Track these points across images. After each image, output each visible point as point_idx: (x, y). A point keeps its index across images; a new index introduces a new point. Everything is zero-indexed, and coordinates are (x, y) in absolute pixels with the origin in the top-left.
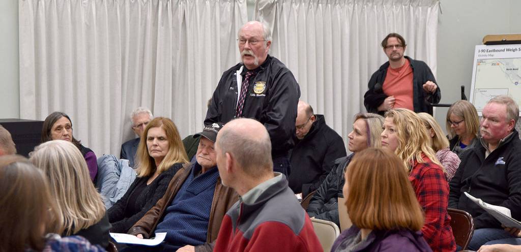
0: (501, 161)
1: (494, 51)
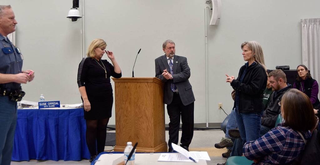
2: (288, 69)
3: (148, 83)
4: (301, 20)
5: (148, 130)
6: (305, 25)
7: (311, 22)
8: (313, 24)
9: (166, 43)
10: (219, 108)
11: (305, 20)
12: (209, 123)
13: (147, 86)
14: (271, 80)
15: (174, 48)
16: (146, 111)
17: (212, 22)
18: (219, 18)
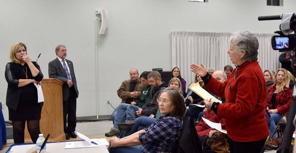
2: (162, 70)
3: (47, 83)
4: (171, 32)
5: (48, 124)
6: (174, 36)
7: (179, 34)
8: (180, 35)
9: (59, 46)
10: (107, 102)
11: (174, 32)
12: (99, 116)
13: (47, 86)
14: (152, 80)
15: (66, 50)
16: (46, 107)
17: (101, 32)
18: (107, 29)
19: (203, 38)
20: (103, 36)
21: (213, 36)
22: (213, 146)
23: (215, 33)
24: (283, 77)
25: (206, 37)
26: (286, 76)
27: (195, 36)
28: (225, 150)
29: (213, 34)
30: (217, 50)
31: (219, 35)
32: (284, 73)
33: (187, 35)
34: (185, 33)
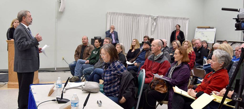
0: (199, 52)
1: (199, 30)
4: (108, 12)
6: (109, 15)
7: (112, 14)
10: (63, 59)
11: (110, 12)
12: (56, 68)
17: (60, 10)
18: (65, 8)
19: (128, 17)
20: (62, 13)
21: (135, 16)
22: (156, 88)
23: (136, 14)
24: (187, 46)
25: (130, 17)
26: (189, 45)
27: (123, 16)
28: (164, 90)
29: (135, 15)
30: (137, 26)
31: (139, 16)
32: (188, 43)
33: (118, 15)
34: (117, 13)
